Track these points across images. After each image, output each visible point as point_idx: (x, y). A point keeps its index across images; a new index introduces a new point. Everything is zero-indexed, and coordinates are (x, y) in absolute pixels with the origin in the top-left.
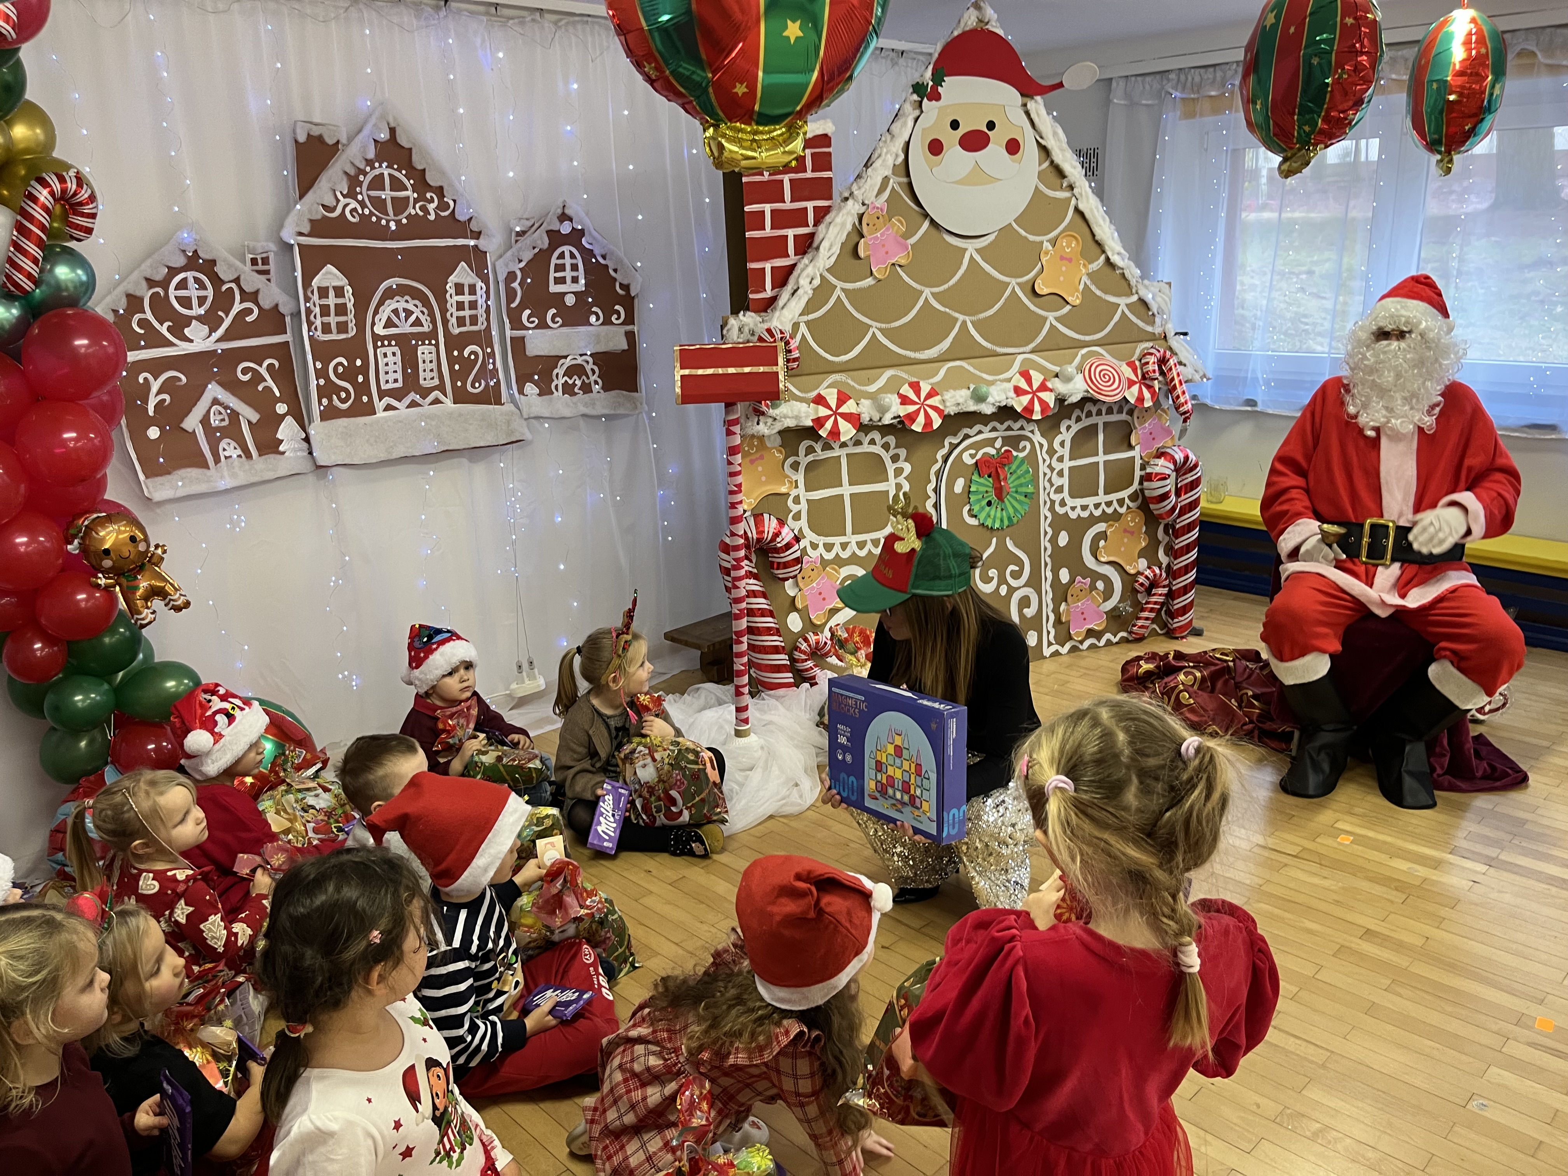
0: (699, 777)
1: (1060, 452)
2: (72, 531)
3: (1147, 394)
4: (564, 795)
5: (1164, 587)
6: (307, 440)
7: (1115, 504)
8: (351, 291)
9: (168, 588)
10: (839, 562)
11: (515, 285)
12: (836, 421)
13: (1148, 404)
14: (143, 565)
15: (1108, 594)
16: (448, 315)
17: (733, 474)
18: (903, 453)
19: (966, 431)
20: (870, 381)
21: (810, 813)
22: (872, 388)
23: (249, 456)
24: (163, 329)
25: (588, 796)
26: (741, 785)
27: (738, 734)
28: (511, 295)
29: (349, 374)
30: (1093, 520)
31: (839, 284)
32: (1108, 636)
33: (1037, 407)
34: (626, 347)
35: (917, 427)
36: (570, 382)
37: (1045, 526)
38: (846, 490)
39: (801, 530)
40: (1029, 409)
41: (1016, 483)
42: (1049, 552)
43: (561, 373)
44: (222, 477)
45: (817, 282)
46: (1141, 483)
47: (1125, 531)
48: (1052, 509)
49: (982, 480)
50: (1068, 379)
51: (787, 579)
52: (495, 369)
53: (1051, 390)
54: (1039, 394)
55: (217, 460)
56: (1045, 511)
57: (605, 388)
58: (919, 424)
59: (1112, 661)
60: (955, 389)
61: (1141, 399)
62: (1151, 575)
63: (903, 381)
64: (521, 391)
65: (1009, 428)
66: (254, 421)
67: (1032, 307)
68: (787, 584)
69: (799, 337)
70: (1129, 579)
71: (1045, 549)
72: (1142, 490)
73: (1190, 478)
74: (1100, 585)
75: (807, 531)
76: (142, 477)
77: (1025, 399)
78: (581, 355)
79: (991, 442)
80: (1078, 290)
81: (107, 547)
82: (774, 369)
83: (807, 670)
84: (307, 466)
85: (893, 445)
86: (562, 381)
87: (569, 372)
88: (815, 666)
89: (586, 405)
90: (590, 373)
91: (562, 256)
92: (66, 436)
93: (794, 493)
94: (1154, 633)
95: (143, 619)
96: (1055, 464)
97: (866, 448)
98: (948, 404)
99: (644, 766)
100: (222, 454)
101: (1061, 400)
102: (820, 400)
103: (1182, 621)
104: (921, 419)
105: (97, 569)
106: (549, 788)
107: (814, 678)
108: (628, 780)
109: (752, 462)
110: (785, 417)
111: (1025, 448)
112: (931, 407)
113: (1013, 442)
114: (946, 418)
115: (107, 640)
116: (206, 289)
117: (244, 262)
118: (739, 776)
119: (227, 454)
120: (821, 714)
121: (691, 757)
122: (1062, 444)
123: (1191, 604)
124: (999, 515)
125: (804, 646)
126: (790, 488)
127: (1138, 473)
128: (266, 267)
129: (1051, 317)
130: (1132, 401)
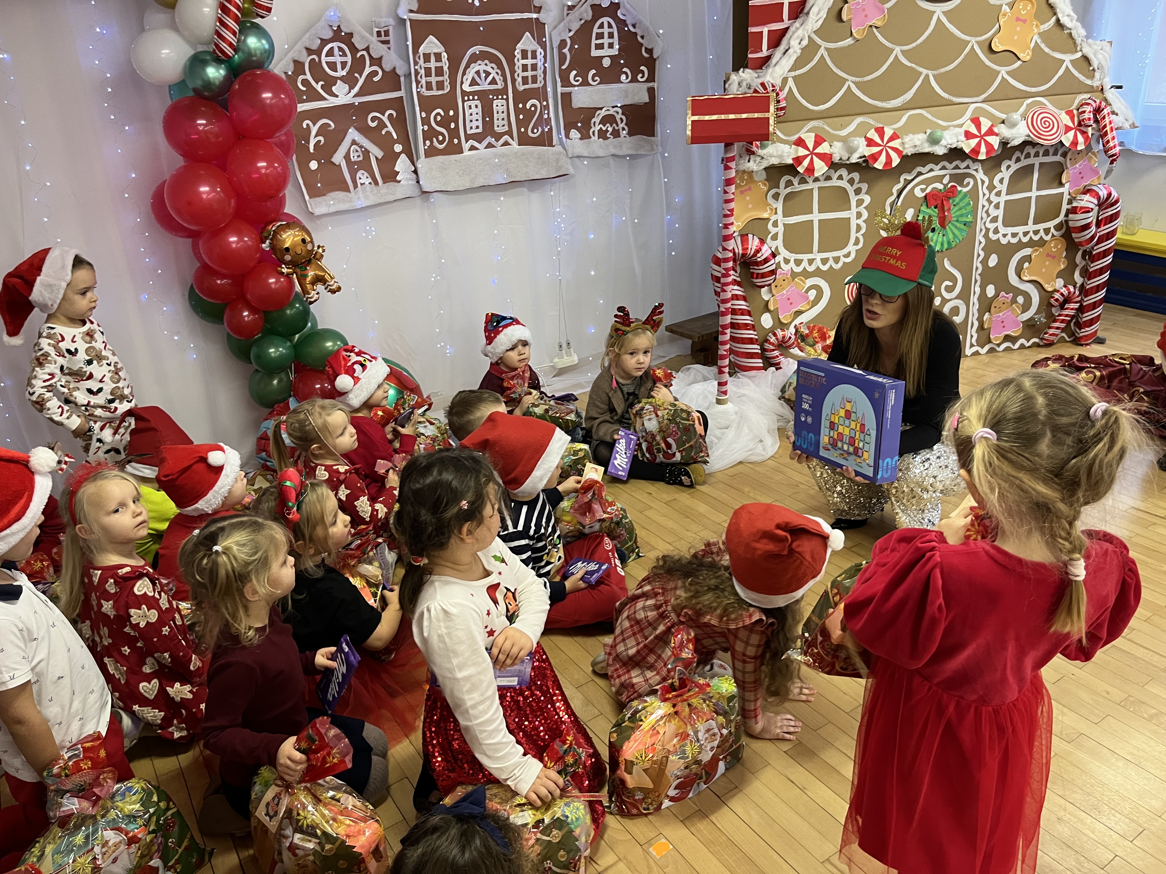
0: (689, 430)
1: (999, 187)
2: (265, 234)
3: (1080, 139)
4: (591, 437)
5: (1076, 302)
6: (415, 172)
7: (1042, 233)
8: (446, 57)
9: (327, 277)
10: (806, 274)
11: (566, 51)
12: (812, 160)
13: (1081, 147)
14: (310, 259)
15: (1026, 307)
16: (516, 75)
17: (728, 201)
18: (865, 187)
19: (920, 169)
20: (843, 127)
21: (770, 461)
22: (844, 133)
23: (376, 183)
24: (318, 87)
25: (608, 439)
26: (719, 439)
27: (719, 402)
28: (562, 58)
29: (444, 122)
30: (1021, 246)
31: (824, 44)
32: (1022, 341)
33: (983, 149)
34: (647, 100)
35: (879, 165)
36: (604, 129)
37: (979, 250)
38: (816, 217)
39: (777, 248)
40: (976, 151)
41: (958, 213)
42: (979, 271)
43: (598, 121)
44: (359, 198)
45: (805, 42)
46: (1066, 215)
47: (1048, 255)
48: (986, 236)
49: (929, 211)
50: (1013, 125)
51: (763, 287)
52: (549, 118)
53: (997, 135)
54: (985, 138)
55: (355, 187)
56: (980, 237)
57: (630, 134)
58: (881, 163)
59: (1023, 361)
60: (914, 133)
61: (1075, 143)
62: (1066, 293)
63: (870, 126)
64: (567, 136)
65: (957, 167)
66: (380, 157)
67: (988, 63)
68: (763, 290)
69: (786, 89)
70: (1046, 296)
71: (977, 268)
72: (1067, 222)
73: (1110, 212)
74: (1020, 299)
75: (782, 249)
76: (307, 197)
77: (973, 142)
78: (613, 107)
79: (939, 179)
80: (1029, 48)
81: (287, 246)
82: (766, 115)
83: (774, 358)
84: (416, 192)
85: (857, 180)
86: (598, 128)
87: (603, 121)
88: (781, 355)
89: (615, 147)
90: (619, 121)
91: (601, 26)
92: (259, 165)
93: (773, 218)
94: (1062, 340)
95: (311, 298)
96: (993, 198)
97: (835, 182)
98: (907, 146)
99: (650, 419)
100: (359, 182)
101: (1004, 144)
102: (800, 143)
103: (1088, 331)
104: (883, 158)
105: (282, 261)
106: (581, 432)
107: (779, 364)
108: (637, 429)
109: (742, 192)
110: (771, 156)
111: (968, 184)
112: (892, 148)
113: (959, 179)
114: (904, 158)
115: (288, 312)
116: (346, 56)
117: (372, 35)
118: (718, 432)
119: (362, 181)
120: (783, 390)
121: (684, 415)
122: (1001, 181)
123: (1098, 318)
124: (940, 240)
125: (773, 339)
126: (770, 214)
127: (1065, 207)
128: (387, 38)
129: (1003, 71)
130: (1067, 144)
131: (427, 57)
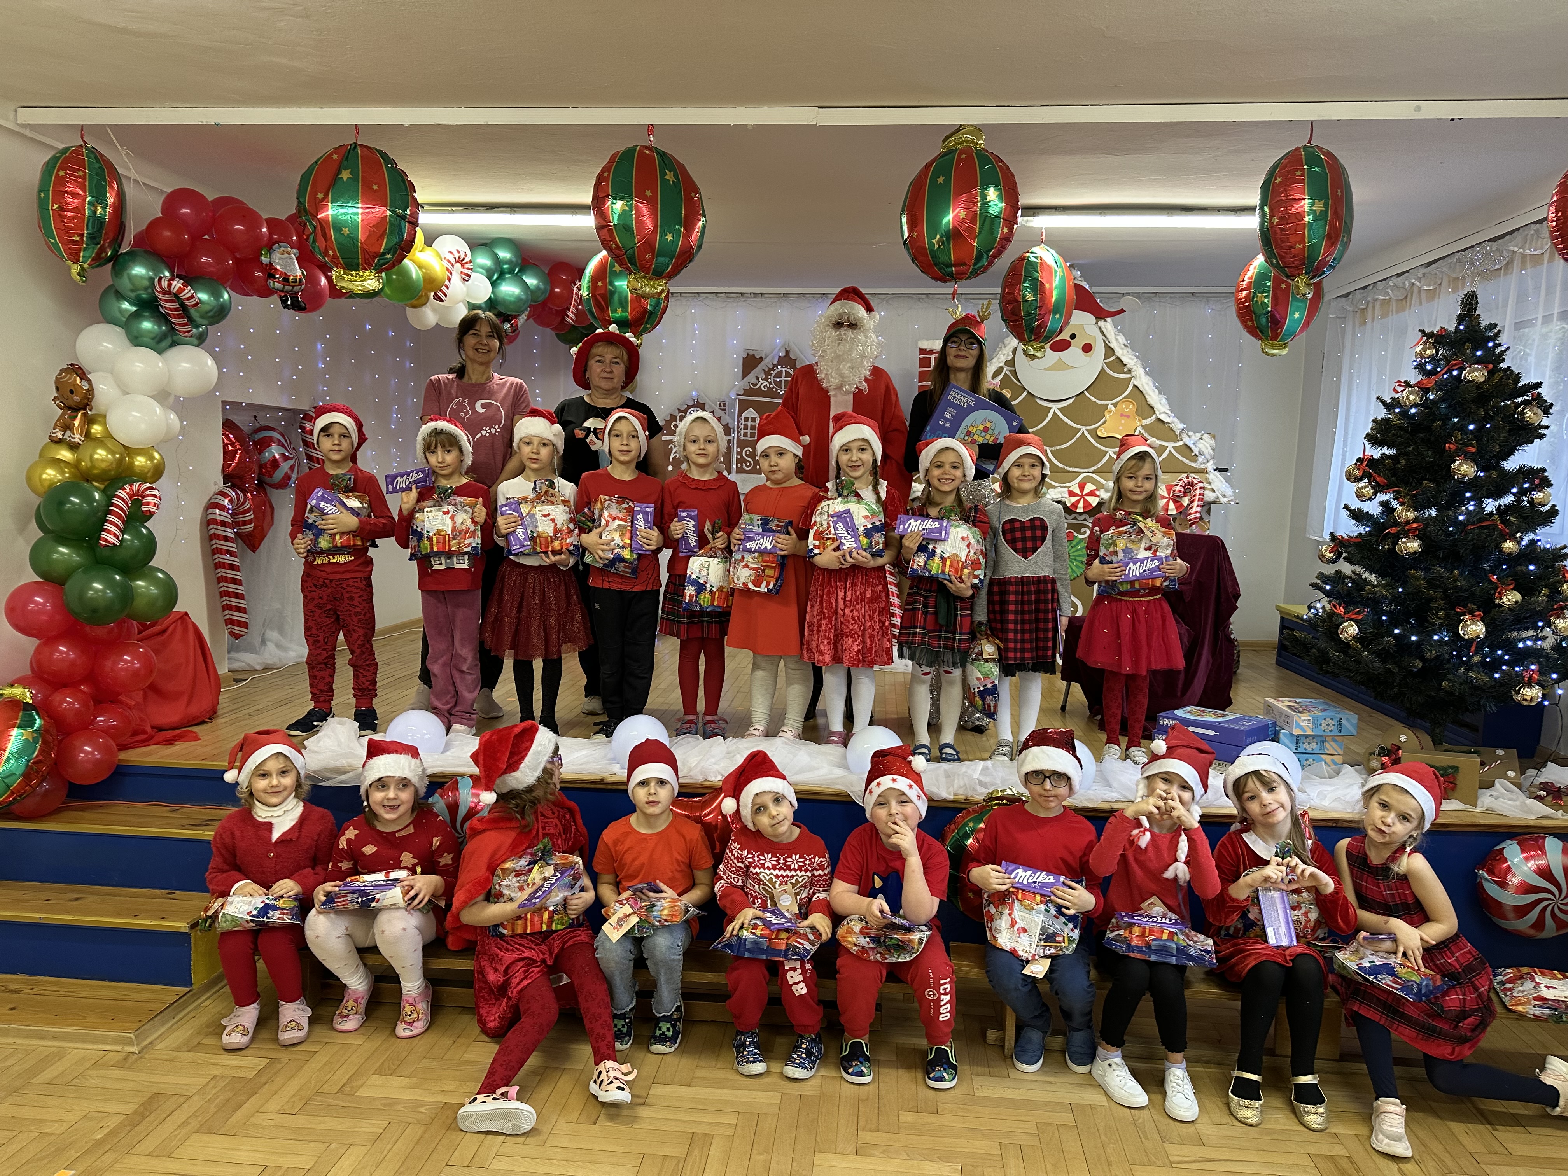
53: (1097, 496)
54: (1086, 497)
67: (1097, 445)
77: (1074, 499)
128: (724, 408)
131: (746, 419)
